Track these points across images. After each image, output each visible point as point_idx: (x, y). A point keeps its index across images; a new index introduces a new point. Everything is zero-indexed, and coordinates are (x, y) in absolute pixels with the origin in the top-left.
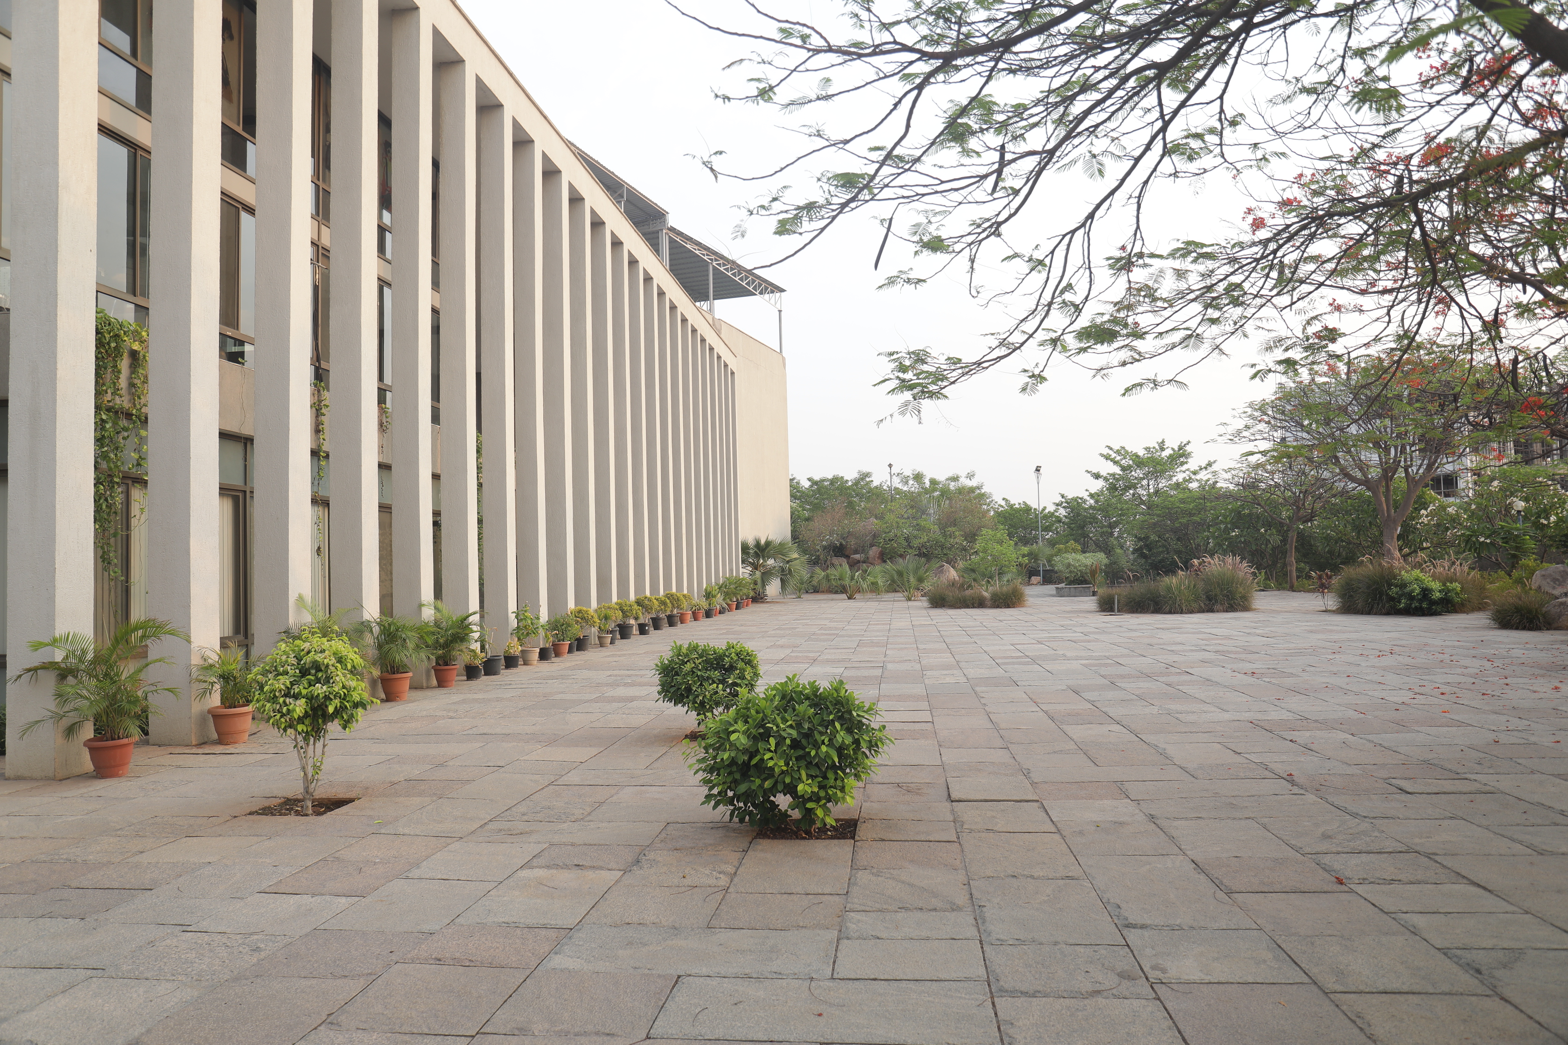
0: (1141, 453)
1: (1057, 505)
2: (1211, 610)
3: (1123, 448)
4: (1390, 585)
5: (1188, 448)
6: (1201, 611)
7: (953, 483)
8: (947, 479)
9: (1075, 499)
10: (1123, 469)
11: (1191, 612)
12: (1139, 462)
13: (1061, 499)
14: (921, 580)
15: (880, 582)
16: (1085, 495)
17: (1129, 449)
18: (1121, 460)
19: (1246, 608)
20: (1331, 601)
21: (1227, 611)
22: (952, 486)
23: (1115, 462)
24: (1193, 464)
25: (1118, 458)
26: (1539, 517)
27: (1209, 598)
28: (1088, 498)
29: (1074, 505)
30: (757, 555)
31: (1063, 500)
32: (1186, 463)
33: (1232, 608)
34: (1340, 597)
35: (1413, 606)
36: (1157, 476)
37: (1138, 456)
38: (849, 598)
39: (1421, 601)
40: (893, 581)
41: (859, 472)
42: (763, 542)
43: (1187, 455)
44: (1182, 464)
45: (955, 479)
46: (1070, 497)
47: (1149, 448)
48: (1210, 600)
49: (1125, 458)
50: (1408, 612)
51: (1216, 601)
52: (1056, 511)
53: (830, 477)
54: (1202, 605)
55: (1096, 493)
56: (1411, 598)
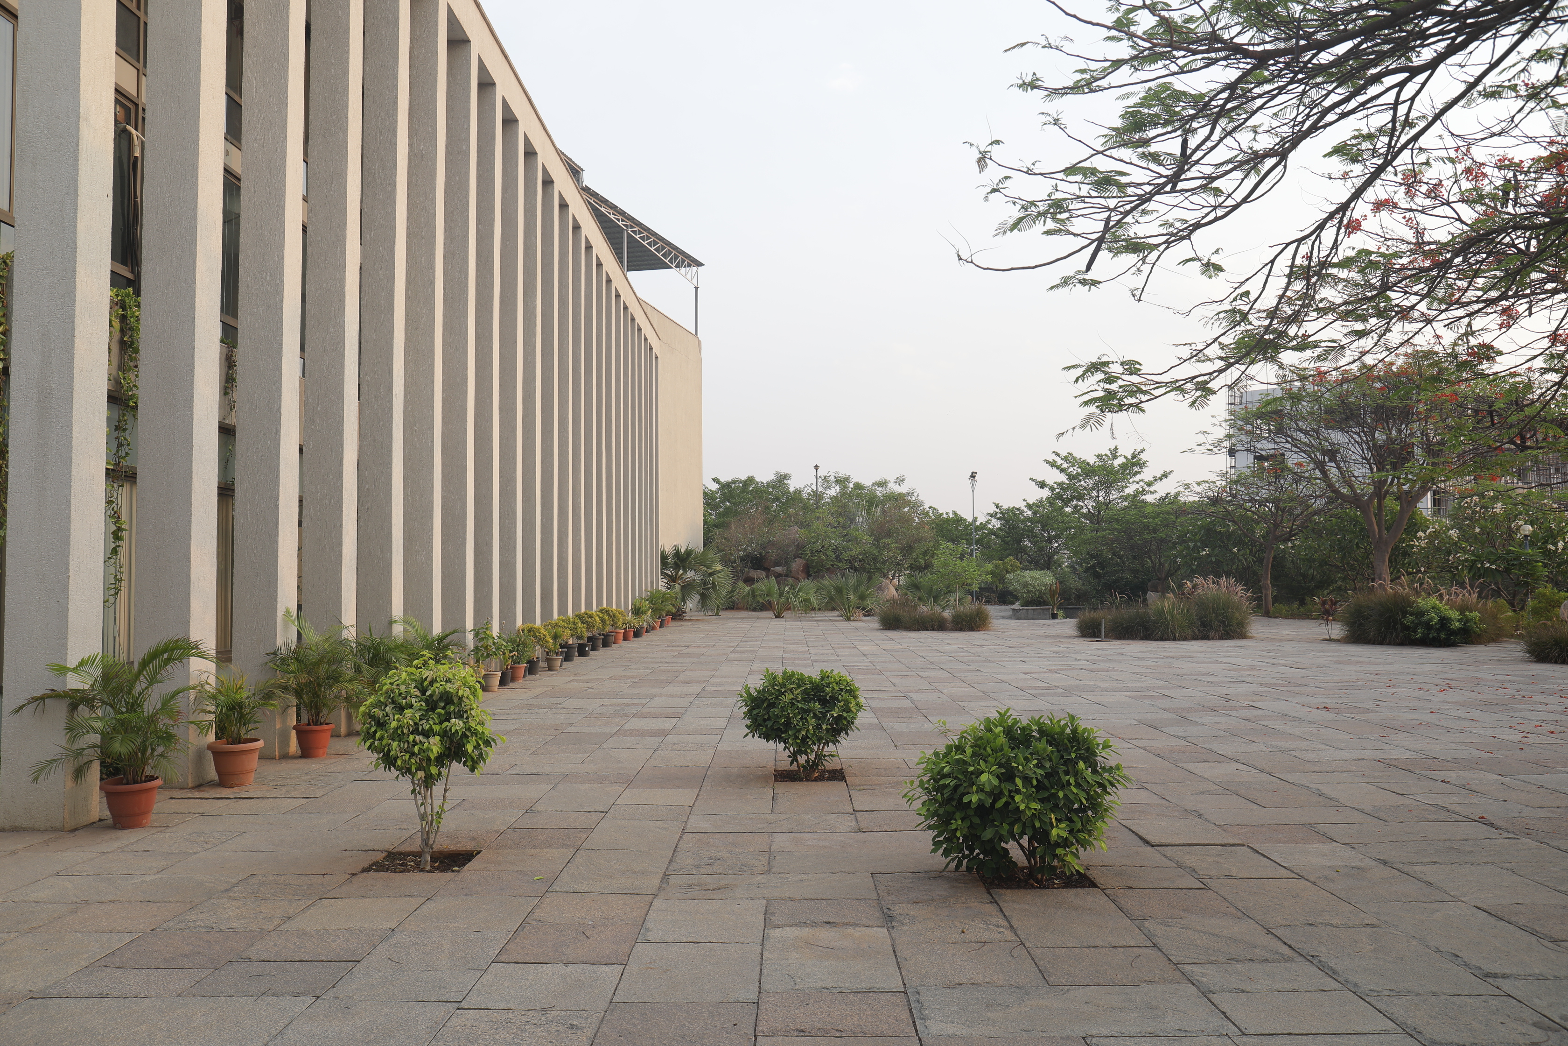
0: (1092, 460)
1: (991, 516)
2: (1205, 637)
3: (1071, 454)
4: (1404, 613)
5: (1143, 457)
6: (1195, 638)
7: (880, 489)
8: (873, 485)
9: (1011, 510)
10: (1071, 477)
11: (1185, 639)
12: (1088, 470)
13: (995, 509)
14: (862, 597)
15: (814, 599)
16: (1022, 506)
17: (1077, 455)
18: (1068, 467)
19: (1243, 636)
20: (1337, 630)
21: (1222, 639)
22: (879, 491)
23: (1062, 470)
24: (1147, 475)
25: (1065, 465)
26: (1546, 542)
27: (1204, 624)
28: (1026, 509)
29: (1009, 517)
30: (676, 567)
31: (998, 510)
32: (1139, 473)
33: (1228, 635)
34: (1347, 624)
35: (1431, 636)
36: (1107, 487)
37: (1088, 464)
38: (777, 617)
39: (1439, 631)
40: (832, 599)
41: (776, 473)
42: (683, 551)
43: (1142, 465)
44: (1137, 473)
45: (883, 484)
46: (1005, 507)
47: (1101, 456)
48: (1204, 626)
49: (1073, 466)
50: (1426, 642)
51: (1211, 628)
52: (989, 522)
53: (743, 478)
54: (1197, 632)
55: (1034, 504)
56: (1428, 626)
